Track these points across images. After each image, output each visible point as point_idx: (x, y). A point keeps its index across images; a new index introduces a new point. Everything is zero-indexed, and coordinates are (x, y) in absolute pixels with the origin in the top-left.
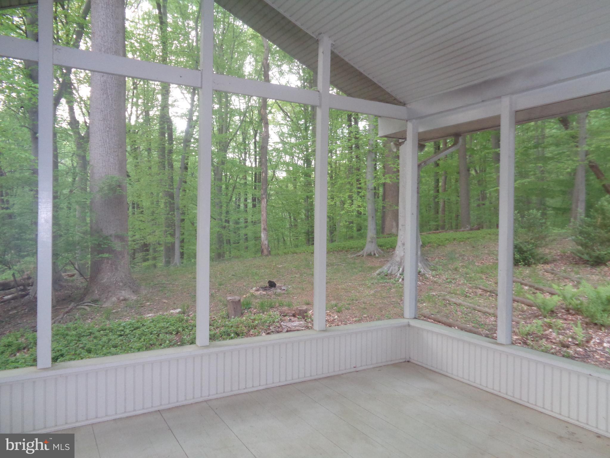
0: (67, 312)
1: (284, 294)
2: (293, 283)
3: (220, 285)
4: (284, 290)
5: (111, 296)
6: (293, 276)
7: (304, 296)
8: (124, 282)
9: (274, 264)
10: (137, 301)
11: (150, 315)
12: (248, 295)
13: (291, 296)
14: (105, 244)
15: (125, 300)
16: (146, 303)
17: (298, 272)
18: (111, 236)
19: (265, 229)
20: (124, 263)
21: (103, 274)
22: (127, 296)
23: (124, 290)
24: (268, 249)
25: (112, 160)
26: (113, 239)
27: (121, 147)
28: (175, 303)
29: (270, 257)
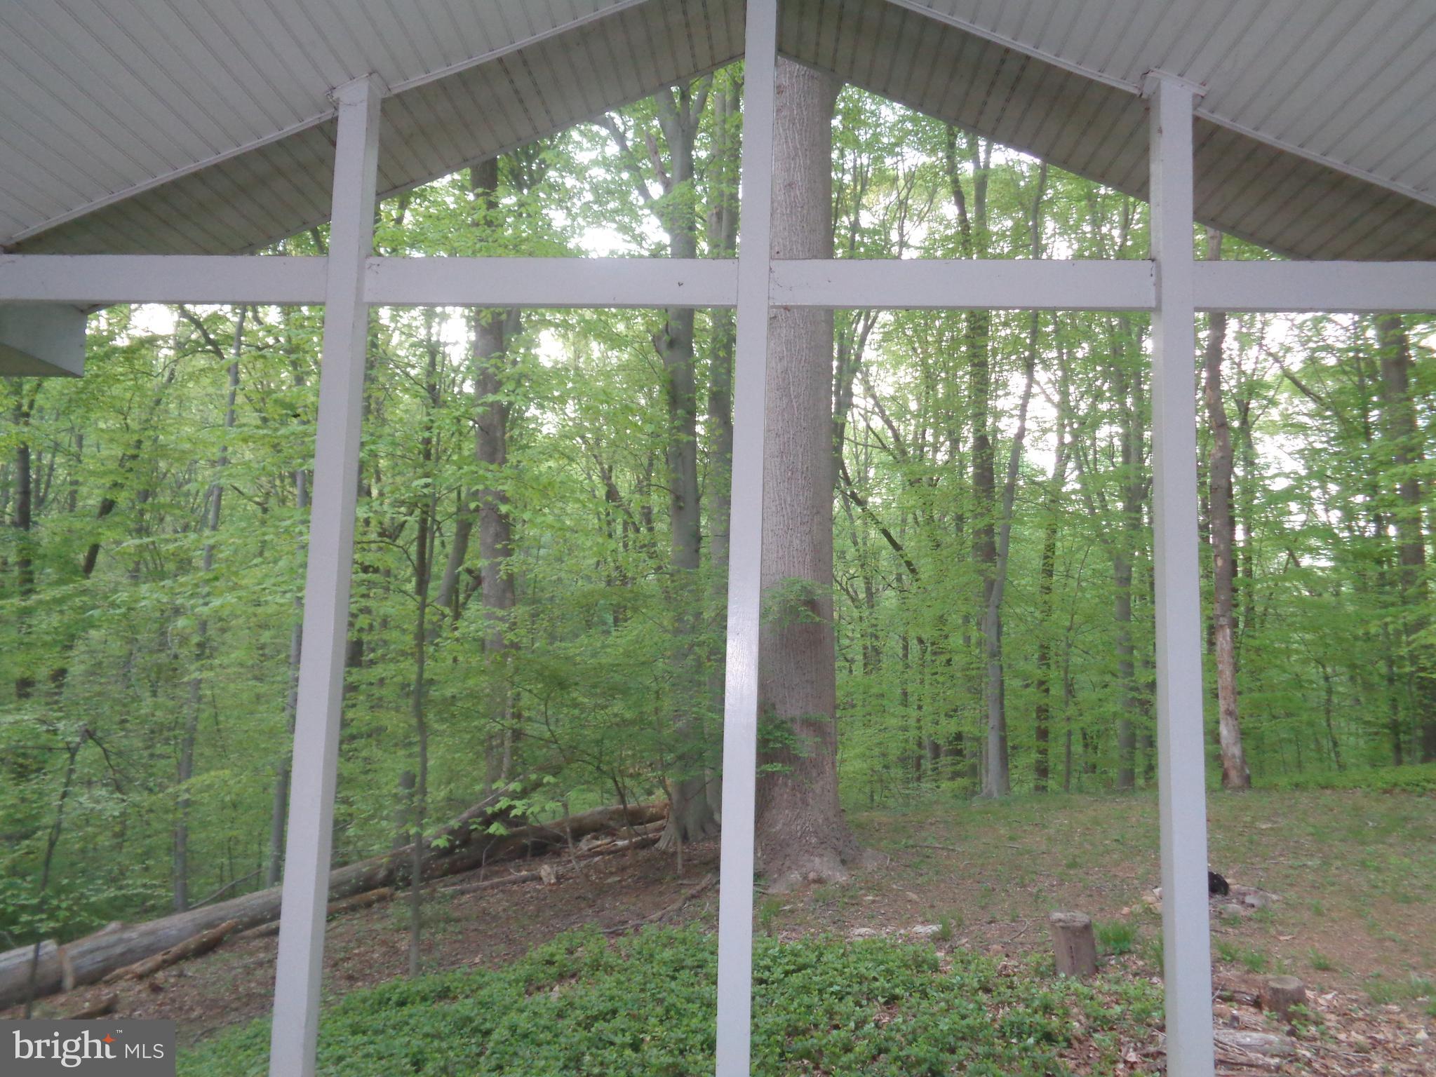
0: (693, 897)
1: (1250, 919)
2: (1291, 885)
3: (1070, 866)
4: (1253, 906)
5: (789, 868)
6: (1297, 863)
7: (1316, 937)
8: (821, 835)
9: (1248, 819)
10: (845, 889)
11: (863, 930)
12: (1137, 908)
13: (1272, 931)
14: (776, 740)
15: (819, 881)
16: (866, 895)
17: (1320, 850)
18: (793, 720)
19: (1229, 713)
20: (823, 789)
21: (774, 811)
22: (826, 873)
23: (821, 856)
24: (1242, 769)
25: (796, 542)
26: (796, 728)
27: (818, 513)
28: (932, 906)
29: (1247, 793)
